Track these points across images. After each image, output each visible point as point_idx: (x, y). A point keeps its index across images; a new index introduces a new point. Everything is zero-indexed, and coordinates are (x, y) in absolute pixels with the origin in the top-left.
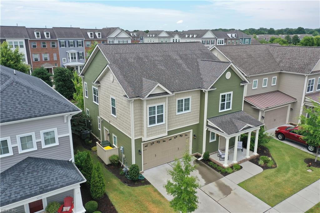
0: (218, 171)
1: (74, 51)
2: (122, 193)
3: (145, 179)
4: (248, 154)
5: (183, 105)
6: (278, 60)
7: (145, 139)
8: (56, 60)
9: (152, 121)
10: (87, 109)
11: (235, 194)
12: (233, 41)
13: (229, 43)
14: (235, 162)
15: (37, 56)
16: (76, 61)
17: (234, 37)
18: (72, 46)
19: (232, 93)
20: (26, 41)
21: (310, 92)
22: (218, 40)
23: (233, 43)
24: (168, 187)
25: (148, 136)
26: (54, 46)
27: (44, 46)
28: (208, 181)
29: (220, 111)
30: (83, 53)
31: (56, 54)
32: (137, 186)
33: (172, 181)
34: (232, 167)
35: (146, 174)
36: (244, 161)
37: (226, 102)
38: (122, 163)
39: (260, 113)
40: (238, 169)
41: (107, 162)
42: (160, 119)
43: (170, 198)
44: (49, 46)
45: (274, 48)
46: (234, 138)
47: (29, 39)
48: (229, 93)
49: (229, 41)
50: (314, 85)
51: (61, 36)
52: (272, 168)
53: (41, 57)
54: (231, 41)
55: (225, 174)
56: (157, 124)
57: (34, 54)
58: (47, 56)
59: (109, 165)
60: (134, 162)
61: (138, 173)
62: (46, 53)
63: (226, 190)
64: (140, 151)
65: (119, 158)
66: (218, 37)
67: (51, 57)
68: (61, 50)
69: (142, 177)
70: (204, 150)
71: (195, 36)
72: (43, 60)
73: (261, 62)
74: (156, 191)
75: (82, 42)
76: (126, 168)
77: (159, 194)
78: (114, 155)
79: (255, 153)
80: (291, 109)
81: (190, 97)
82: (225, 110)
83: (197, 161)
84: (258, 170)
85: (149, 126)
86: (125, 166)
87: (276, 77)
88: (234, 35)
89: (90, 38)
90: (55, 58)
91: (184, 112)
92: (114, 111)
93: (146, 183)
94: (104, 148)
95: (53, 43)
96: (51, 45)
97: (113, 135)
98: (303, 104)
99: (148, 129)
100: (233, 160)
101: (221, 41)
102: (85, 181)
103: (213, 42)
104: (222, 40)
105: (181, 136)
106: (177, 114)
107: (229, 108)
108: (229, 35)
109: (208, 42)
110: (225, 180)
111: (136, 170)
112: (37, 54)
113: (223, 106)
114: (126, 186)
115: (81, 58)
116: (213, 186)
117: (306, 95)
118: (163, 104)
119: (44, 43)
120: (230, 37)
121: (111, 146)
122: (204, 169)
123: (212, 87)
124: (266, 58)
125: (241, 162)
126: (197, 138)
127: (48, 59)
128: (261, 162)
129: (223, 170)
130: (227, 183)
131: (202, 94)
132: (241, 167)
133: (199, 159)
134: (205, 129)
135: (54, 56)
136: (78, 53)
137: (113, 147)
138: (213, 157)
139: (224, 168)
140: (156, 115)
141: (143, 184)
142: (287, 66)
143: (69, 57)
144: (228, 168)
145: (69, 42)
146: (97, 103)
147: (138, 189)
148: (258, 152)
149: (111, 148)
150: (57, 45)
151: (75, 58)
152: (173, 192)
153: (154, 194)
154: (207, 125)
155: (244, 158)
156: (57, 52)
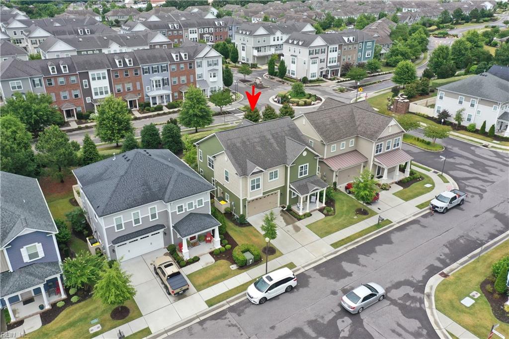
0: (295, 218)
1: (157, 77)
2: (236, 231)
3: (249, 223)
4: (318, 205)
5: (274, 175)
6: (358, 123)
7: (249, 199)
8: (140, 89)
9: (253, 188)
10: (201, 169)
11: (303, 231)
12: (350, 46)
13: (345, 49)
14: (308, 211)
15: (119, 87)
16: (160, 89)
17: (352, 41)
18: (156, 71)
19: (308, 164)
20: (108, 71)
21: (379, 153)
22: (330, 47)
23: (350, 48)
24: (262, 227)
25: (250, 197)
26: (136, 74)
27: (127, 75)
28: (288, 224)
29: (299, 177)
30: (168, 79)
31: (139, 83)
32: (244, 227)
33: (264, 225)
34: (305, 215)
35: (249, 219)
36: (315, 210)
37: (303, 171)
38: (233, 213)
39: (334, 173)
40: (308, 216)
41: (223, 212)
42: (258, 186)
43: (263, 233)
44: (131, 74)
45: (358, 109)
46: (307, 197)
47: (111, 69)
48: (306, 165)
49: (345, 47)
50: (382, 148)
51: (144, 61)
52: (331, 215)
53: (124, 87)
54: (348, 47)
55: (299, 219)
56: (256, 190)
57: (117, 84)
58: (130, 86)
59: (224, 213)
60: (241, 213)
61: (245, 220)
62: (129, 82)
63: (297, 229)
64: (245, 206)
65: (231, 208)
66: (331, 44)
67: (135, 86)
68: (145, 77)
69: (247, 221)
70: (288, 204)
71: (300, 43)
72: (126, 90)
73: (341, 127)
74: (255, 229)
75: (167, 66)
76: (237, 216)
77: (257, 231)
78: (228, 208)
79: (324, 205)
80: (364, 166)
81: (278, 170)
82: (303, 176)
83: (282, 210)
84: (321, 216)
85: (251, 191)
86: (235, 214)
87: (354, 140)
88: (351, 38)
89: (175, 60)
90: (138, 88)
91: (274, 179)
92: (227, 179)
93: (249, 225)
94: (220, 202)
95: (136, 70)
96: (134, 73)
97: (226, 194)
98: (372, 163)
99: (250, 193)
100: (306, 210)
101: (334, 48)
102: (221, 225)
103: (323, 50)
104: (335, 46)
105: (272, 194)
106: (269, 181)
107: (306, 174)
108: (346, 39)
109: (317, 51)
110: (298, 223)
111: (243, 217)
112: (119, 84)
113: (301, 174)
114: (237, 227)
115: (166, 85)
116: (290, 227)
117: (375, 157)
118: (260, 177)
119: (126, 72)
120: (347, 41)
121: (224, 200)
122: (286, 216)
123: (293, 163)
124: (347, 121)
125: (312, 211)
126: (283, 195)
127: (132, 89)
128: (325, 211)
129: (298, 217)
130: (299, 226)
131: (286, 168)
132: (311, 215)
133: (284, 209)
134: (288, 190)
135: (137, 85)
136: (163, 79)
137: (227, 202)
138: (294, 208)
139: (299, 215)
140: (255, 184)
141: (248, 226)
142: (363, 130)
143: (153, 85)
144: (302, 216)
145: (152, 67)
146: (211, 168)
147: (245, 229)
148: (325, 204)
149: (225, 203)
150: (140, 72)
151: (160, 86)
152: (265, 230)
153: (255, 232)
154: (290, 187)
155: (315, 209)
156: (140, 80)
